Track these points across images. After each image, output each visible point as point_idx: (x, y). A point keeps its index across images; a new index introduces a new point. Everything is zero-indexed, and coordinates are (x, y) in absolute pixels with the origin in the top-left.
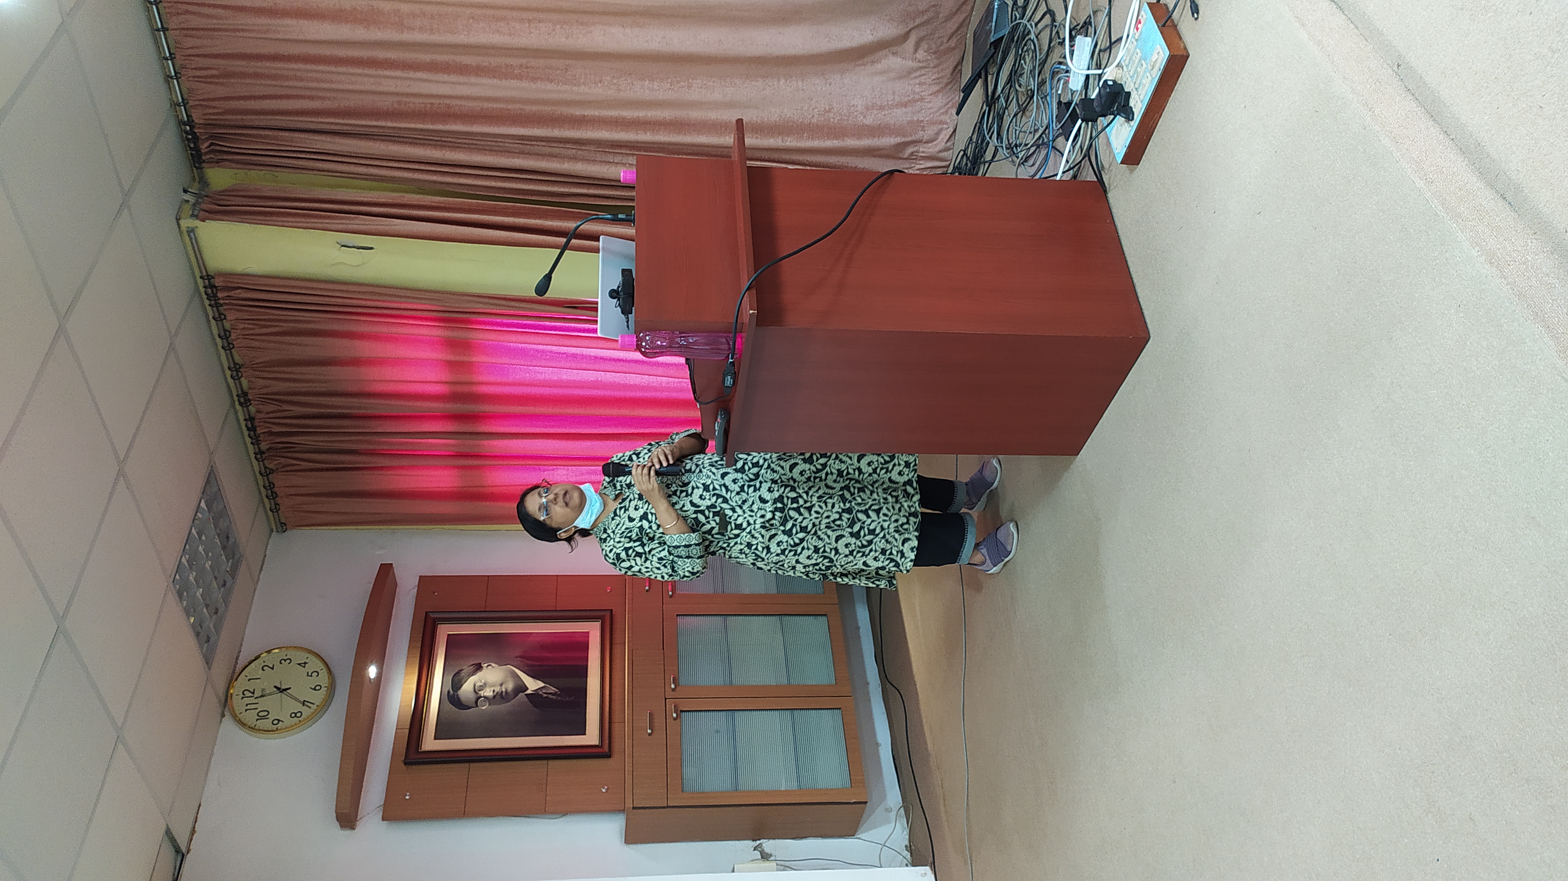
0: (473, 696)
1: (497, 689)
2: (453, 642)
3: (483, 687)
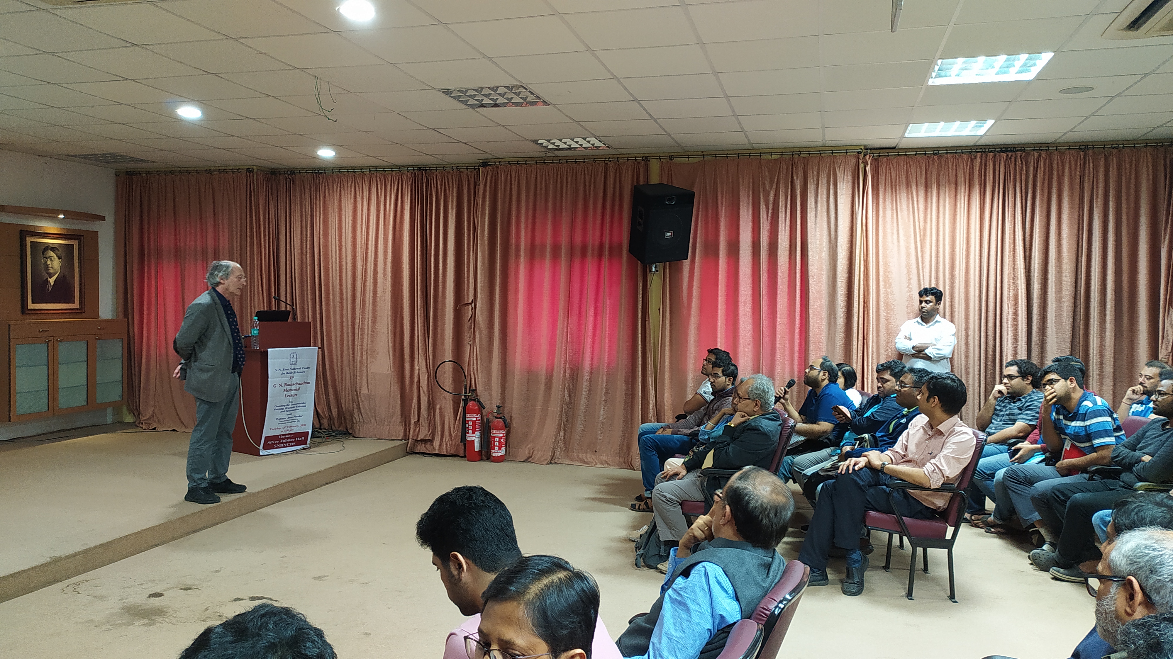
0: (47, 256)
1: (50, 266)
2: (70, 247)
3: (51, 260)
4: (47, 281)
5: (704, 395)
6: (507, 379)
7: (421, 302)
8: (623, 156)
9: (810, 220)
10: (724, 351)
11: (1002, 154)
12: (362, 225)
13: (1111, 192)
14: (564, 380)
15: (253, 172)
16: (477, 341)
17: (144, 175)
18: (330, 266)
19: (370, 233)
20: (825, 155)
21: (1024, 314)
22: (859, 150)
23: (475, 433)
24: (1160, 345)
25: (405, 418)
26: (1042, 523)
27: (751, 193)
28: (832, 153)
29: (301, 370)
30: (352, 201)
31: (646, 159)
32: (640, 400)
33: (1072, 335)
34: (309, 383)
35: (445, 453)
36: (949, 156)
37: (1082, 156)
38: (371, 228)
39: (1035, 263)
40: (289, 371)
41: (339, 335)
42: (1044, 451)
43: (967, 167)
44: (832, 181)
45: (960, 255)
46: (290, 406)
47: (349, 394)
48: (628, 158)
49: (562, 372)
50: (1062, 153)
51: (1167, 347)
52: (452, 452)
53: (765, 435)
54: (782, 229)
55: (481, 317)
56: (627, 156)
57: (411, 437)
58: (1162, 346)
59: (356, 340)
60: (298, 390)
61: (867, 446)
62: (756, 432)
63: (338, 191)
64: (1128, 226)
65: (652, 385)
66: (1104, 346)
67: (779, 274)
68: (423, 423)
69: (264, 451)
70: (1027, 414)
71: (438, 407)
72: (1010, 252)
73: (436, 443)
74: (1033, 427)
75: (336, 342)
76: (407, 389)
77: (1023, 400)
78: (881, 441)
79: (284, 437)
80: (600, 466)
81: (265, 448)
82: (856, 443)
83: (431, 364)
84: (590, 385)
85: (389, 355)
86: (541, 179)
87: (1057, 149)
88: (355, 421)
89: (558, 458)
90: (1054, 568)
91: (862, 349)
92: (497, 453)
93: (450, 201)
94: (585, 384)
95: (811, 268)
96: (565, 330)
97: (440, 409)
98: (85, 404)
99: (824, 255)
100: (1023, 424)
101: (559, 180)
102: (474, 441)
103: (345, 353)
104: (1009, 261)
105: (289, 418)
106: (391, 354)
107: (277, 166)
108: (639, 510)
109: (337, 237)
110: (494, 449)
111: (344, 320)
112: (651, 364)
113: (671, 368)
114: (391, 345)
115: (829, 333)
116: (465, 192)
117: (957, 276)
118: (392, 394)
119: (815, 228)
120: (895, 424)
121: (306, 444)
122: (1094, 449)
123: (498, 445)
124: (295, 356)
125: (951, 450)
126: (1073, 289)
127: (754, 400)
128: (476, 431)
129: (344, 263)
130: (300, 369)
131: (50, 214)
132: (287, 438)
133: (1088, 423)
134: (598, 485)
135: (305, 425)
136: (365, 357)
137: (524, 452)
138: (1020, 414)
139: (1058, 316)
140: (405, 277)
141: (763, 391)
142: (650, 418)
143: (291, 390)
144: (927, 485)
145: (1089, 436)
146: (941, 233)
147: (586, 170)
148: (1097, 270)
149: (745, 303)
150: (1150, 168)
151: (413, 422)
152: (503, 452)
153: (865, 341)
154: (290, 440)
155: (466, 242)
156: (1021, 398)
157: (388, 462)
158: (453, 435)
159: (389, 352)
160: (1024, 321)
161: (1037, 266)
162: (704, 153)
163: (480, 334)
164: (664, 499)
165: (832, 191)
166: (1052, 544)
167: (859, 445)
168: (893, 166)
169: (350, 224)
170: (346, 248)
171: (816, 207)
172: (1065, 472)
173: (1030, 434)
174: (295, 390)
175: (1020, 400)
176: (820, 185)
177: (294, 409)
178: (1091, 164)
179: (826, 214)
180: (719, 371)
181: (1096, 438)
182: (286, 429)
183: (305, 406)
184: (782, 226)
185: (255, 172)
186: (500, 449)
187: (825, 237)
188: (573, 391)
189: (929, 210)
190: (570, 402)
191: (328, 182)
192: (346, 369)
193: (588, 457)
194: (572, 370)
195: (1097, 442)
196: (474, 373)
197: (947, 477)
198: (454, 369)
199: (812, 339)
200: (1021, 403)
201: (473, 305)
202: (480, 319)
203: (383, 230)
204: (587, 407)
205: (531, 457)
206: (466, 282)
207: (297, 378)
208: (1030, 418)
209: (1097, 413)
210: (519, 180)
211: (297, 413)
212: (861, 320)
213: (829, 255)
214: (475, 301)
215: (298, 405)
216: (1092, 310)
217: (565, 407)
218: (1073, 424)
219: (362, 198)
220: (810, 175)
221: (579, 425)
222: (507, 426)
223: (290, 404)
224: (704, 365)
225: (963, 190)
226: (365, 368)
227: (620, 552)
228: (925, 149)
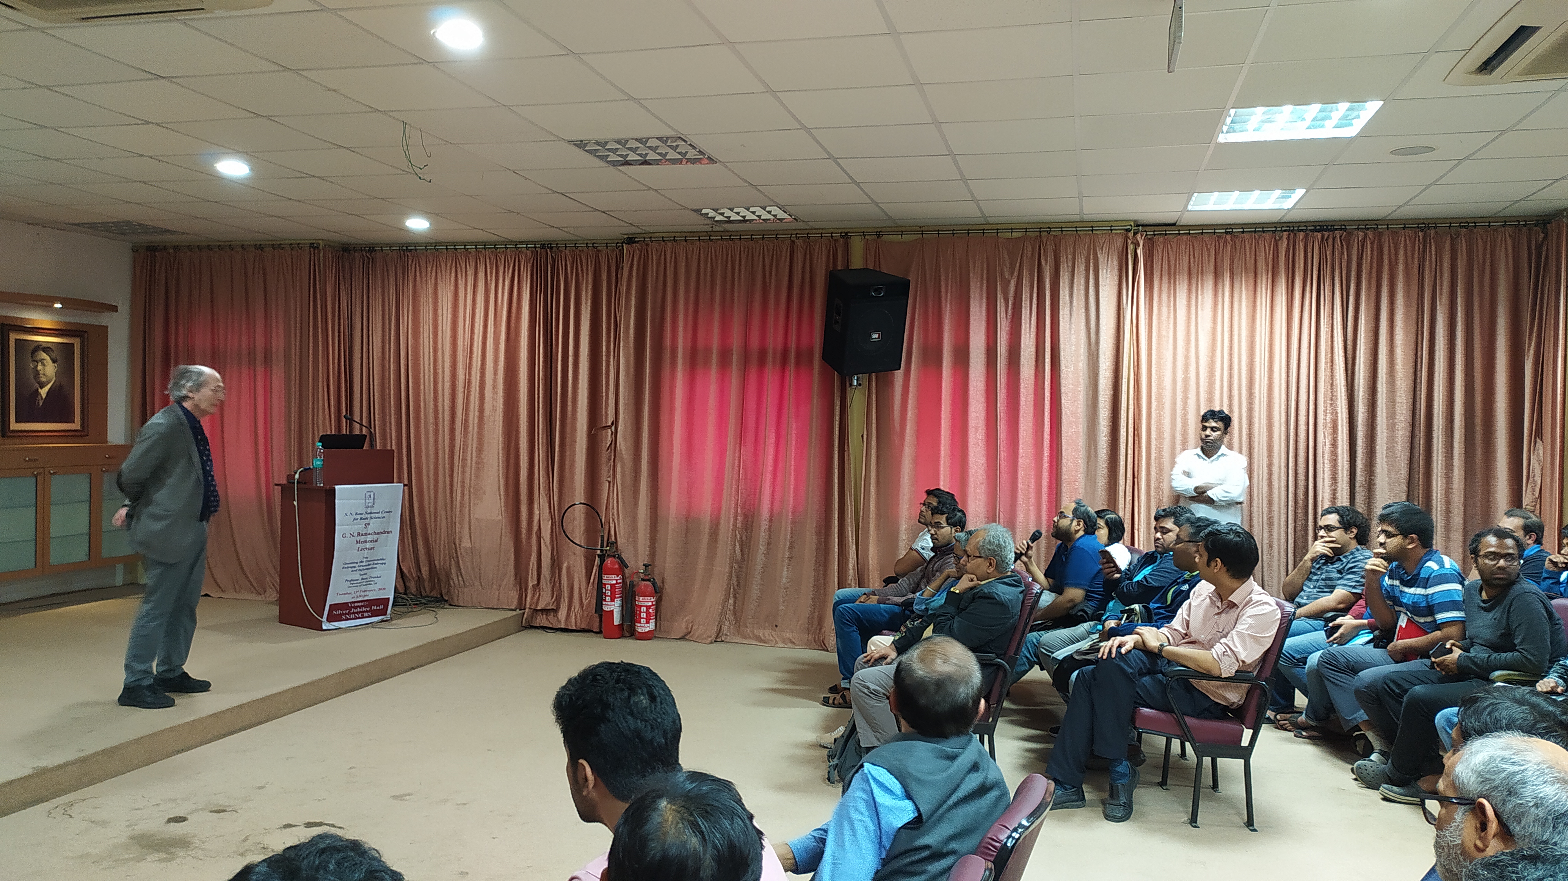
0: (38, 358)
1: (42, 372)
2: (69, 347)
3: (43, 364)
4: (37, 393)
5: (922, 551)
6: (659, 528)
7: (543, 423)
8: (815, 231)
9: (1063, 319)
10: (948, 493)
11: (1316, 233)
12: (465, 320)
13: (1459, 285)
14: (734, 530)
15: (318, 248)
16: (619, 476)
17: (171, 251)
18: (422, 375)
19: (476, 331)
20: (1083, 232)
21: (1345, 446)
22: (1128, 227)
23: (614, 601)
24: (1524, 489)
25: (521, 580)
26: (1369, 724)
27: (985, 282)
28: (1092, 231)
29: (380, 515)
30: (452, 288)
31: (846, 236)
32: (836, 557)
33: (1410, 475)
34: (391, 532)
35: (574, 628)
36: (1246, 236)
37: (1421, 238)
38: (477, 325)
39: (1359, 378)
40: (363, 516)
41: (432, 467)
42: (1372, 628)
43: (1269, 252)
44: (1091, 268)
45: (1260, 367)
46: (364, 564)
47: (445, 546)
48: (821, 234)
49: (732, 520)
50: (1395, 233)
51: (1533, 491)
52: (583, 626)
53: (1002, 605)
54: (1025, 330)
55: (624, 445)
56: (821, 231)
57: (528, 606)
58: (1526, 490)
59: (455, 474)
60: (376, 541)
61: (1138, 620)
62: (989, 601)
63: (434, 274)
64: (1482, 329)
65: (852, 537)
66: (1452, 489)
67: (1022, 390)
68: (545, 587)
69: (328, 624)
70: (1349, 579)
71: (565, 565)
72: (1326, 363)
73: (562, 614)
74: (1358, 596)
75: (428, 477)
76: (524, 541)
77: (1344, 560)
78: (1156, 614)
79: (356, 604)
80: (782, 646)
81: (330, 619)
82: (1123, 616)
83: (556, 508)
84: (770, 538)
85: (500, 495)
86: (706, 262)
87: (1388, 228)
88: (452, 584)
89: (726, 635)
90: (1385, 786)
91: (1131, 490)
92: (644, 627)
93: (584, 289)
94: (763, 536)
95: (1063, 382)
96: (737, 463)
97: (568, 568)
98: (87, 559)
99: (1081, 365)
100: (1344, 592)
101: (730, 262)
102: (613, 611)
103: (440, 491)
104: (1326, 376)
105: (362, 579)
106: (502, 493)
107: (352, 241)
108: (834, 705)
109: (431, 336)
110: (640, 623)
111: (440, 447)
112: (851, 509)
113: (878, 515)
114: (502, 482)
115: (1088, 469)
116: (604, 277)
117: (1257, 394)
118: (503, 547)
119: (1070, 329)
120: (1174, 592)
121: (385, 614)
122: (1438, 627)
123: (645, 616)
124: (372, 496)
125: (1247, 626)
126: (1410, 413)
127: (987, 558)
128: (616, 598)
129: (440, 371)
130: (378, 513)
131: (43, 302)
132: (360, 607)
133: (1430, 591)
134: (779, 671)
135: (384, 589)
136: (467, 497)
137: (680, 627)
138: (1340, 579)
139: (1390, 449)
140: (522, 390)
141: (999, 545)
142: (849, 582)
143: (366, 542)
144: (1216, 673)
145: (1430, 609)
146: (1236, 338)
147: (766, 250)
148: (1441, 388)
149: (977, 429)
150: (1510, 255)
151: (530, 585)
152: (651, 626)
153: (1136, 480)
154: (364, 609)
155: (604, 344)
156: (1341, 557)
157: (497, 639)
158: (585, 602)
159: (499, 491)
160: (1345, 456)
161: (1362, 382)
162: (923, 229)
163: (622, 467)
164: (866, 691)
165: (1092, 281)
166: (1382, 753)
167: (1126, 619)
168: (1172, 248)
169: (449, 319)
170: (443, 350)
171: (1071, 302)
172: (1399, 657)
173: (1353, 605)
174: (371, 541)
175: (1340, 560)
176: (1076, 272)
177: (370, 567)
178: (1433, 248)
179: (1083, 310)
180: (943, 519)
181: (1440, 612)
182: (358, 594)
183: (385, 564)
184: (1025, 327)
185: (321, 247)
186: (648, 622)
187: (1082, 341)
188: (746, 544)
189: (1220, 307)
190: (743, 559)
191: (419, 263)
192: (442, 513)
193: (765, 633)
194: (745, 516)
195: (1441, 617)
196: (613, 520)
197: (1243, 662)
198: (587, 514)
199: (1065, 476)
200: (1342, 564)
201: (613, 428)
202: (623, 448)
203: (493, 327)
204: (765, 566)
205: (690, 632)
206: (604, 398)
207: (374, 525)
208: (1354, 584)
209: (1443, 579)
210: (676, 262)
211: (375, 573)
212: (1130, 452)
213: (1088, 365)
214: (615, 423)
215: (376, 562)
216: (1435, 441)
217: (736, 566)
218: (1412, 590)
219: (466, 285)
220: (1063, 259)
221: (755, 590)
222: (658, 592)
223: (365, 560)
224: (922, 511)
225: (1264, 281)
226: (467, 513)
227: (808, 761)
228: (1215, 227)
